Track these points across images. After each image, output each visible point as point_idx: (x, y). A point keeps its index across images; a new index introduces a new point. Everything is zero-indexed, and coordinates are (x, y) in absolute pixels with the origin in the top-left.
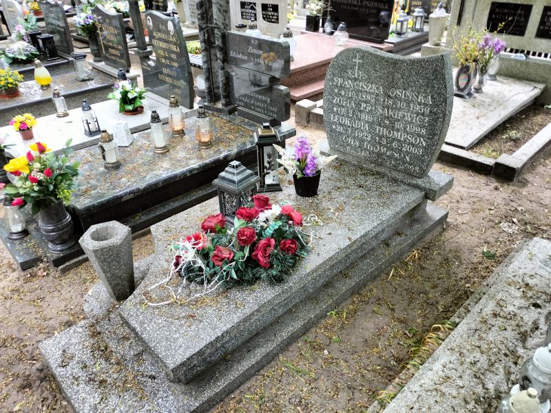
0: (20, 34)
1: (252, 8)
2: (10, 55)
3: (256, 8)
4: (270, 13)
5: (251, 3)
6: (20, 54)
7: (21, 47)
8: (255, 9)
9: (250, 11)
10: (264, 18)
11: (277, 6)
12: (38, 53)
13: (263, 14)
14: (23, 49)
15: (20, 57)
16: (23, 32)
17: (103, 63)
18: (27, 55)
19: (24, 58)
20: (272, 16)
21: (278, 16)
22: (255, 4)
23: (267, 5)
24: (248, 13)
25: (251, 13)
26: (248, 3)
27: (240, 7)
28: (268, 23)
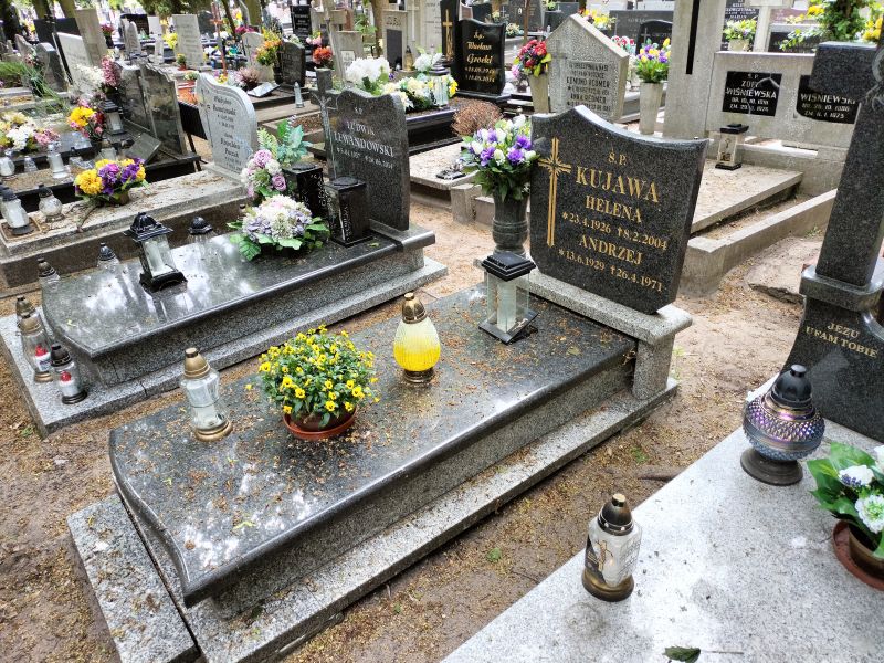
0: (266, 172)
1: (768, 87)
3: (782, 87)
4: (826, 99)
5: (768, 75)
7: (286, 215)
8: (775, 90)
9: (757, 93)
10: (800, 109)
12: (321, 227)
13: (801, 101)
15: (285, 243)
16: (273, 166)
20: (834, 104)
21: (855, 108)
22: (778, 78)
24: (748, 98)
25: (757, 98)
26: (753, 74)
27: (723, 84)
28: (814, 122)
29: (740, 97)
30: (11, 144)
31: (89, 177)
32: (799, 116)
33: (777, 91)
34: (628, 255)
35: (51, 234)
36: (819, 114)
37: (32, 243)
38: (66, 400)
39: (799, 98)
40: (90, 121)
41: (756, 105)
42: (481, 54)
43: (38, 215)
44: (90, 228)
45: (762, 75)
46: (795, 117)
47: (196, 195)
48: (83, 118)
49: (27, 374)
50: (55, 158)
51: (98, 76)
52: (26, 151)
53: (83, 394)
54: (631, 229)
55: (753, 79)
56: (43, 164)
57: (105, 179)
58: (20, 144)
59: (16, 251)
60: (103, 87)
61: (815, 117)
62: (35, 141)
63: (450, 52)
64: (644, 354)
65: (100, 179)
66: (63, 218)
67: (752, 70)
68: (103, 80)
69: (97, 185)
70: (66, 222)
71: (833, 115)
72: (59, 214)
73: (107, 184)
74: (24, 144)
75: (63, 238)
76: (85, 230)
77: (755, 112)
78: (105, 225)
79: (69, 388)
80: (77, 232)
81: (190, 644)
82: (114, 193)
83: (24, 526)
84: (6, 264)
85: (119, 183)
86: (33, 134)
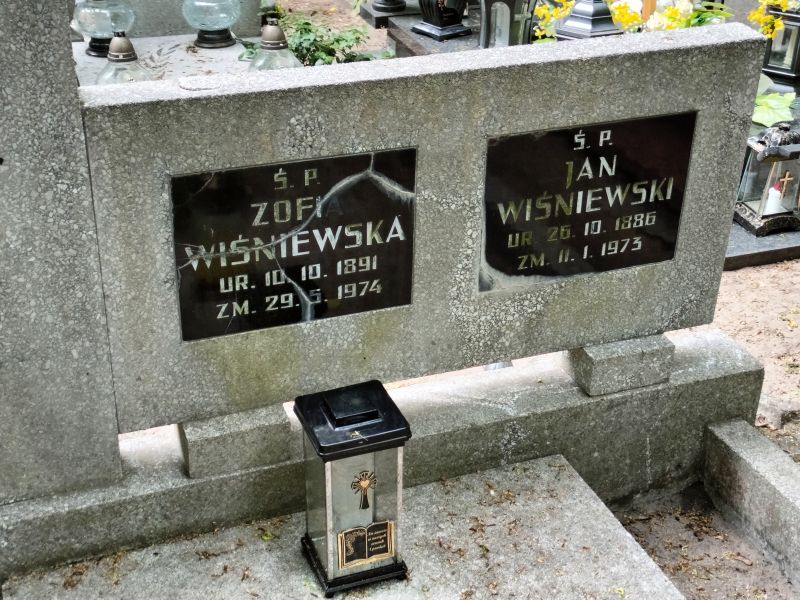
3: (423, 195)
9: (328, 238)
10: (503, 254)
13: (496, 232)
20: (607, 214)
22: (402, 164)
24: (293, 267)
25: (329, 258)
29: (255, 272)
32: (499, 277)
33: (407, 213)
36: (563, 258)
39: (492, 217)
45: (333, 168)
46: (484, 286)
55: (298, 189)
61: (549, 271)
67: (288, 154)
71: (610, 249)
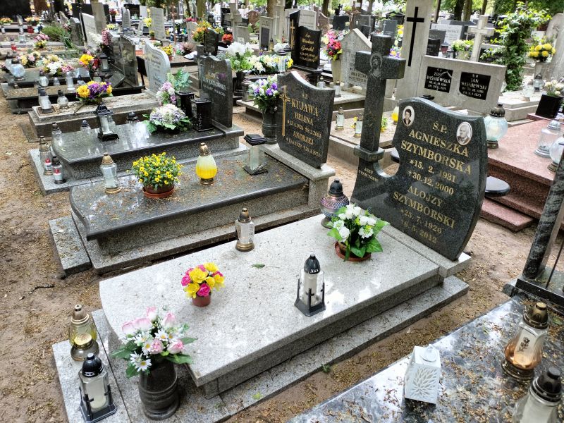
0: (168, 93)
1: (446, 77)
2: (157, 123)
3: (453, 77)
4: (473, 85)
5: (445, 70)
6: (168, 121)
7: (171, 113)
8: (449, 78)
9: (441, 80)
10: (461, 90)
11: (490, 77)
12: (188, 121)
13: (461, 86)
14: (173, 116)
15: (167, 126)
16: (171, 91)
17: (277, 146)
18: (175, 124)
19: (173, 127)
20: (477, 89)
21: (486, 91)
22: (451, 72)
23: (471, 74)
24: (437, 82)
25: (441, 82)
26: (440, 69)
27: (426, 73)
28: (467, 97)
29: (433, 81)
30: (49, 71)
31: (83, 89)
32: (460, 94)
33: (450, 79)
34: (309, 140)
35: (61, 114)
36: (469, 93)
37: (51, 118)
38: (56, 182)
39: (461, 84)
40: (90, 62)
41: (440, 86)
42: (308, 46)
43: (56, 106)
44: (80, 114)
46: (458, 94)
47: (136, 103)
48: (87, 60)
49: (40, 171)
50: (69, 80)
51: (99, 39)
52: (56, 75)
53: (64, 181)
54: (310, 128)
55: (439, 72)
56: (63, 83)
57: (91, 90)
58: (53, 71)
59: (43, 120)
60: (101, 45)
61: (467, 95)
62: (61, 71)
63: (293, 43)
64: (312, 186)
65: (88, 90)
66: (68, 108)
67: (439, 67)
68: (102, 42)
69: (87, 93)
70: (69, 109)
71: (476, 95)
72: (66, 105)
73: (92, 93)
74: (55, 72)
75: (66, 117)
76: (78, 114)
77: (440, 90)
78: (88, 113)
79: (58, 176)
80: (74, 115)
81: (88, 261)
82: (95, 98)
83: (31, 224)
84: (38, 126)
85: (98, 93)
86: (61, 67)
